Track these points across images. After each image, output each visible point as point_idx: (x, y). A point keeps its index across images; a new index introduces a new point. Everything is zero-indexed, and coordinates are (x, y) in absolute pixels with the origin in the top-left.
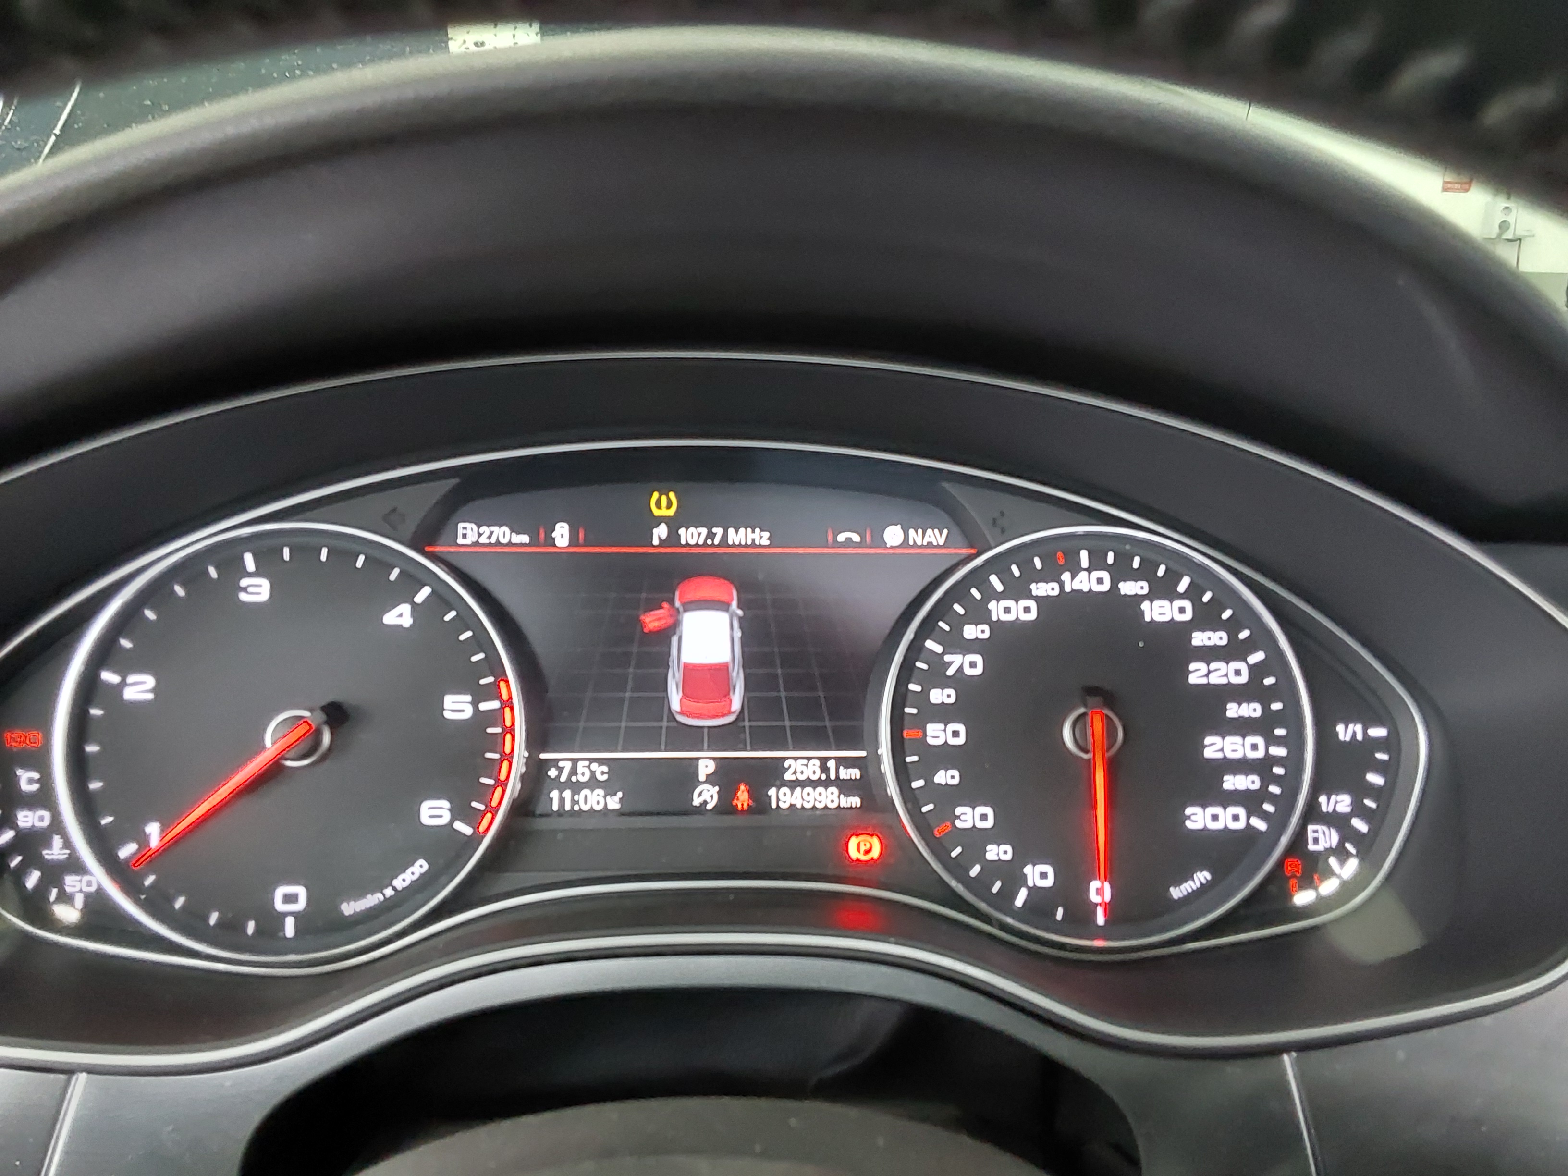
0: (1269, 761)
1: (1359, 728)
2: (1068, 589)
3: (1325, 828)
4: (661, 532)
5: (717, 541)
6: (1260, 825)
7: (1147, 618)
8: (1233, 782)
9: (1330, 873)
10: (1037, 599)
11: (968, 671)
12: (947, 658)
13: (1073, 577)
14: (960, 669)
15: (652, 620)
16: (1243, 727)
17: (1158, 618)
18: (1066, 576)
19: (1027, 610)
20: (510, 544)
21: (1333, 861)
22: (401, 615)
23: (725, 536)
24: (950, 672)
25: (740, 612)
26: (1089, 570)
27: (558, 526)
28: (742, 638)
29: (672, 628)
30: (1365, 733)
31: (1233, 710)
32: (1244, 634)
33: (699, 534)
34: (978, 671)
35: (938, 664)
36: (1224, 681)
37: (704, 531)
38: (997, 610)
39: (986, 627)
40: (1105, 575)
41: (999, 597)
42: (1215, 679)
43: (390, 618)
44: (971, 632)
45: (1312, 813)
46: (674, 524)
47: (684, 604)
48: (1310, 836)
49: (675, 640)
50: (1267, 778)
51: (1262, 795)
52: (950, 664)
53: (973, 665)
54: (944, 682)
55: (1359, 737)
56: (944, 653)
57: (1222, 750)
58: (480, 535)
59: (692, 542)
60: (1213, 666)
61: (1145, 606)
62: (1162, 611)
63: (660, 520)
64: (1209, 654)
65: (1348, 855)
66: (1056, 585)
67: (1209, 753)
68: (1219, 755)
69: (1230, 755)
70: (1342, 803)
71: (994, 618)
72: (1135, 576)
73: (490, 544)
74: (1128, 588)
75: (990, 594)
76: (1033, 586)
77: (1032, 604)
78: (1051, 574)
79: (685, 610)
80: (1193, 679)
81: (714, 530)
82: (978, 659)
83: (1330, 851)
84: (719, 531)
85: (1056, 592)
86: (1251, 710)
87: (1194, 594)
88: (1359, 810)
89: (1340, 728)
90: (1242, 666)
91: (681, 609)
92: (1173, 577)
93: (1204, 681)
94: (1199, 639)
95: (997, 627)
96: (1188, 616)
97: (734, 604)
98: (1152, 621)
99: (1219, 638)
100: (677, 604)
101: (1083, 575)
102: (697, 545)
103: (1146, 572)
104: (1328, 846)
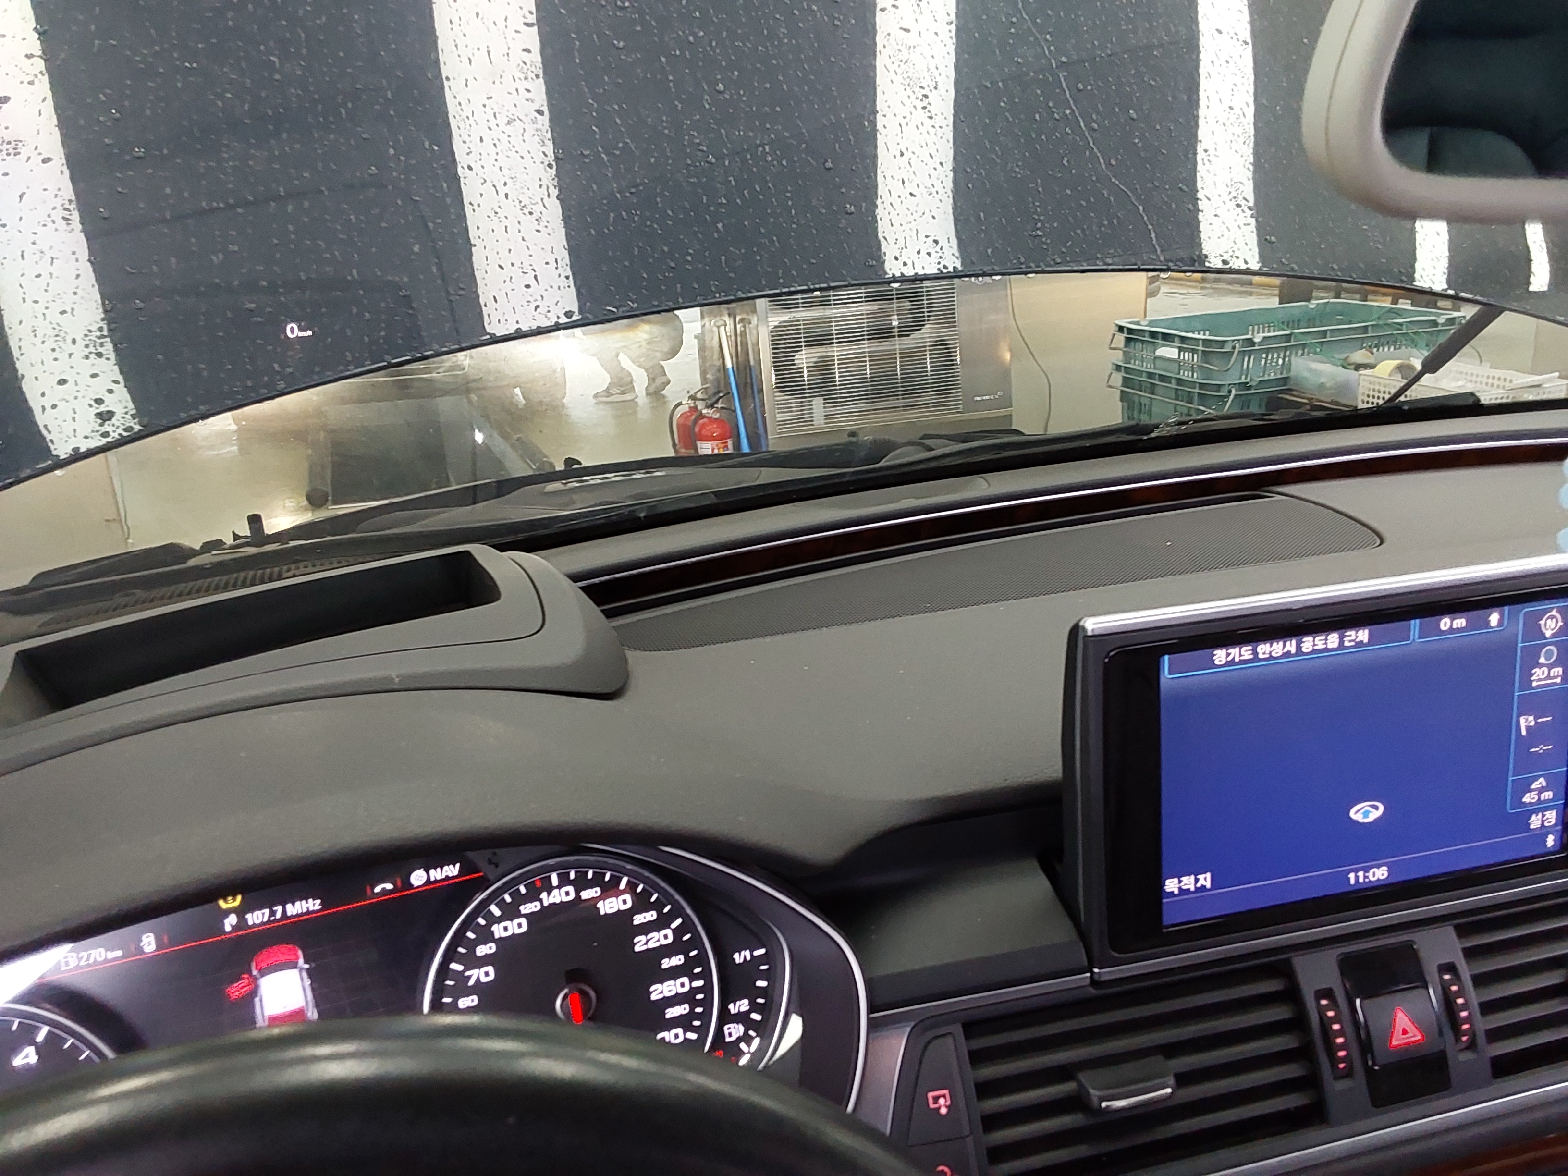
0: (694, 991)
1: (747, 953)
2: (546, 904)
3: (735, 1025)
4: (231, 920)
5: (278, 915)
6: (692, 1036)
7: (602, 913)
8: (673, 1012)
9: (742, 1053)
10: (525, 916)
11: (484, 979)
12: (467, 974)
13: (549, 894)
14: (478, 979)
15: (236, 990)
16: (674, 973)
17: (609, 911)
18: (544, 896)
19: (520, 926)
20: (106, 961)
21: (743, 1046)
22: (27, 1056)
23: (284, 911)
24: (471, 982)
25: (307, 966)
26: (559, 887)
27: (144, 937)
28: (311, 984)
29: (254, 992)
30: (752, 955)
31: (666, 963)
32: (667, 909)
33: (263, 914)
34: (492, 976)
35: (461, 978)
36: (657, 944)
37: (267, 911)
38: (498, 931)
39: (493, 945)
40: (570, 889)
41: (499, 920)
42: (651, 945)
43: (18, 1061)
44: (482, 950)
45: (725, 1017)
46: (241, 912)
47: (260, 970)
48: (726, 1032)
49: (257, 1000)
50: (694, 1004)
51: (691, 1015)
52: (469, 977)
53: (487, 974)
54: (468, 992)
55: (748, 958)
56: (464, 971)
57: (662, 992)
58: (80, 959)
59: (257, 922)
60: (650, 936)
61: (600, 905)
62: (611, 905)
63: (228, 912)
64: (646, 928)
65: (752, 1038)
66: (538, 903)
67: (654, 997)
68: (661, 996)
69: (668, 994)
70: (743, 1005)
71: (497, 936)
72: (590, 885)
73: (89, 965)
74: (586, 895)
75: (492, 920)
76: (522, 908)
77: (523, 921)
78: (532, 895)
79: (262, 976)
80: (637, 948)
81: (275, 908)
82: (490, 969)
83: (739, 1039)
84: (279, 909)
85: (539, 908)
86: (678, 960)
87: (632, 887)
88: (754, 1007)
89: (736, 956)
90: (668, 932)
91: (258, 976)
92: (616, 881)
93: (645, 948)
94: (639, 919)
95: (500, 941)
96: (629, 905)
97: (301, 961)
98: (606, 914)
99: (651, 916)
100: (255, 972)
101: (556, 892)
102: (263, 924)
103: (598, 881)
104: (737, 1036)
